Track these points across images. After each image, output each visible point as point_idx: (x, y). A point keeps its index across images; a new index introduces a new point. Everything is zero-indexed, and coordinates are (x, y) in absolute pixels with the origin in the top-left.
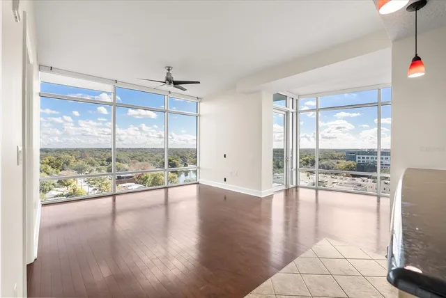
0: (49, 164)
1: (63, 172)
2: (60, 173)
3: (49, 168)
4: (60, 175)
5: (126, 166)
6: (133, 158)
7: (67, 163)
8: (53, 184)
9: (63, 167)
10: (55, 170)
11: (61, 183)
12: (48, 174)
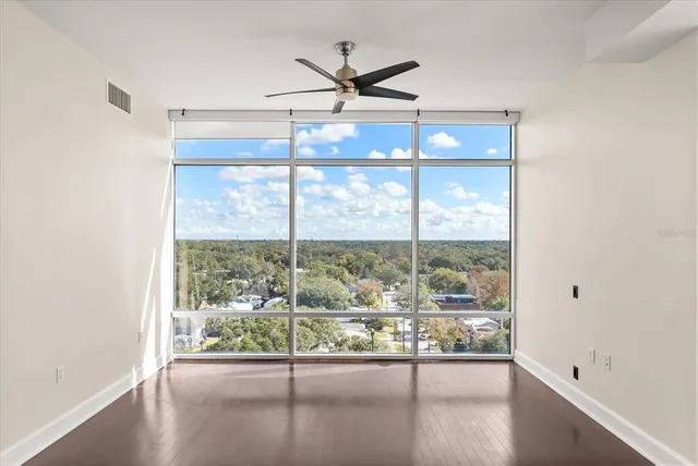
0: (346, 266)
1: (365, 280)
2: (360, 282)
3: (347, 274)
4: (360, 285)
5: (463, 277)
6: (477, 261)
7: (370, 266)
8: (349, 300)
9: (364, 272)
10: (353, 278)
11: (362, 299)
12: (344, 282)
